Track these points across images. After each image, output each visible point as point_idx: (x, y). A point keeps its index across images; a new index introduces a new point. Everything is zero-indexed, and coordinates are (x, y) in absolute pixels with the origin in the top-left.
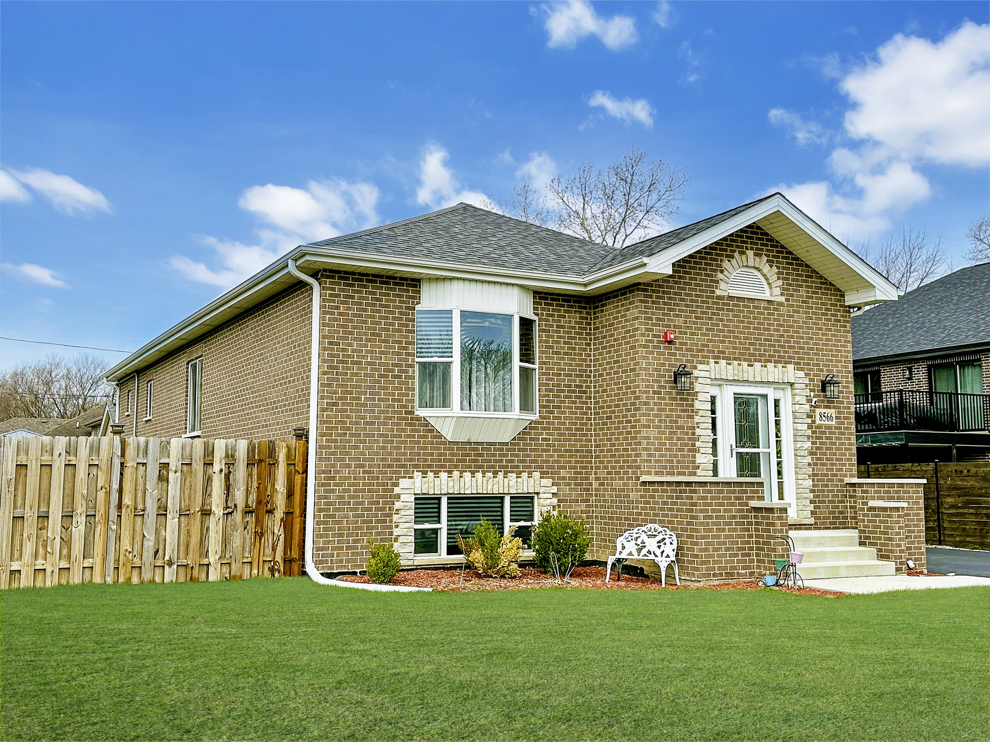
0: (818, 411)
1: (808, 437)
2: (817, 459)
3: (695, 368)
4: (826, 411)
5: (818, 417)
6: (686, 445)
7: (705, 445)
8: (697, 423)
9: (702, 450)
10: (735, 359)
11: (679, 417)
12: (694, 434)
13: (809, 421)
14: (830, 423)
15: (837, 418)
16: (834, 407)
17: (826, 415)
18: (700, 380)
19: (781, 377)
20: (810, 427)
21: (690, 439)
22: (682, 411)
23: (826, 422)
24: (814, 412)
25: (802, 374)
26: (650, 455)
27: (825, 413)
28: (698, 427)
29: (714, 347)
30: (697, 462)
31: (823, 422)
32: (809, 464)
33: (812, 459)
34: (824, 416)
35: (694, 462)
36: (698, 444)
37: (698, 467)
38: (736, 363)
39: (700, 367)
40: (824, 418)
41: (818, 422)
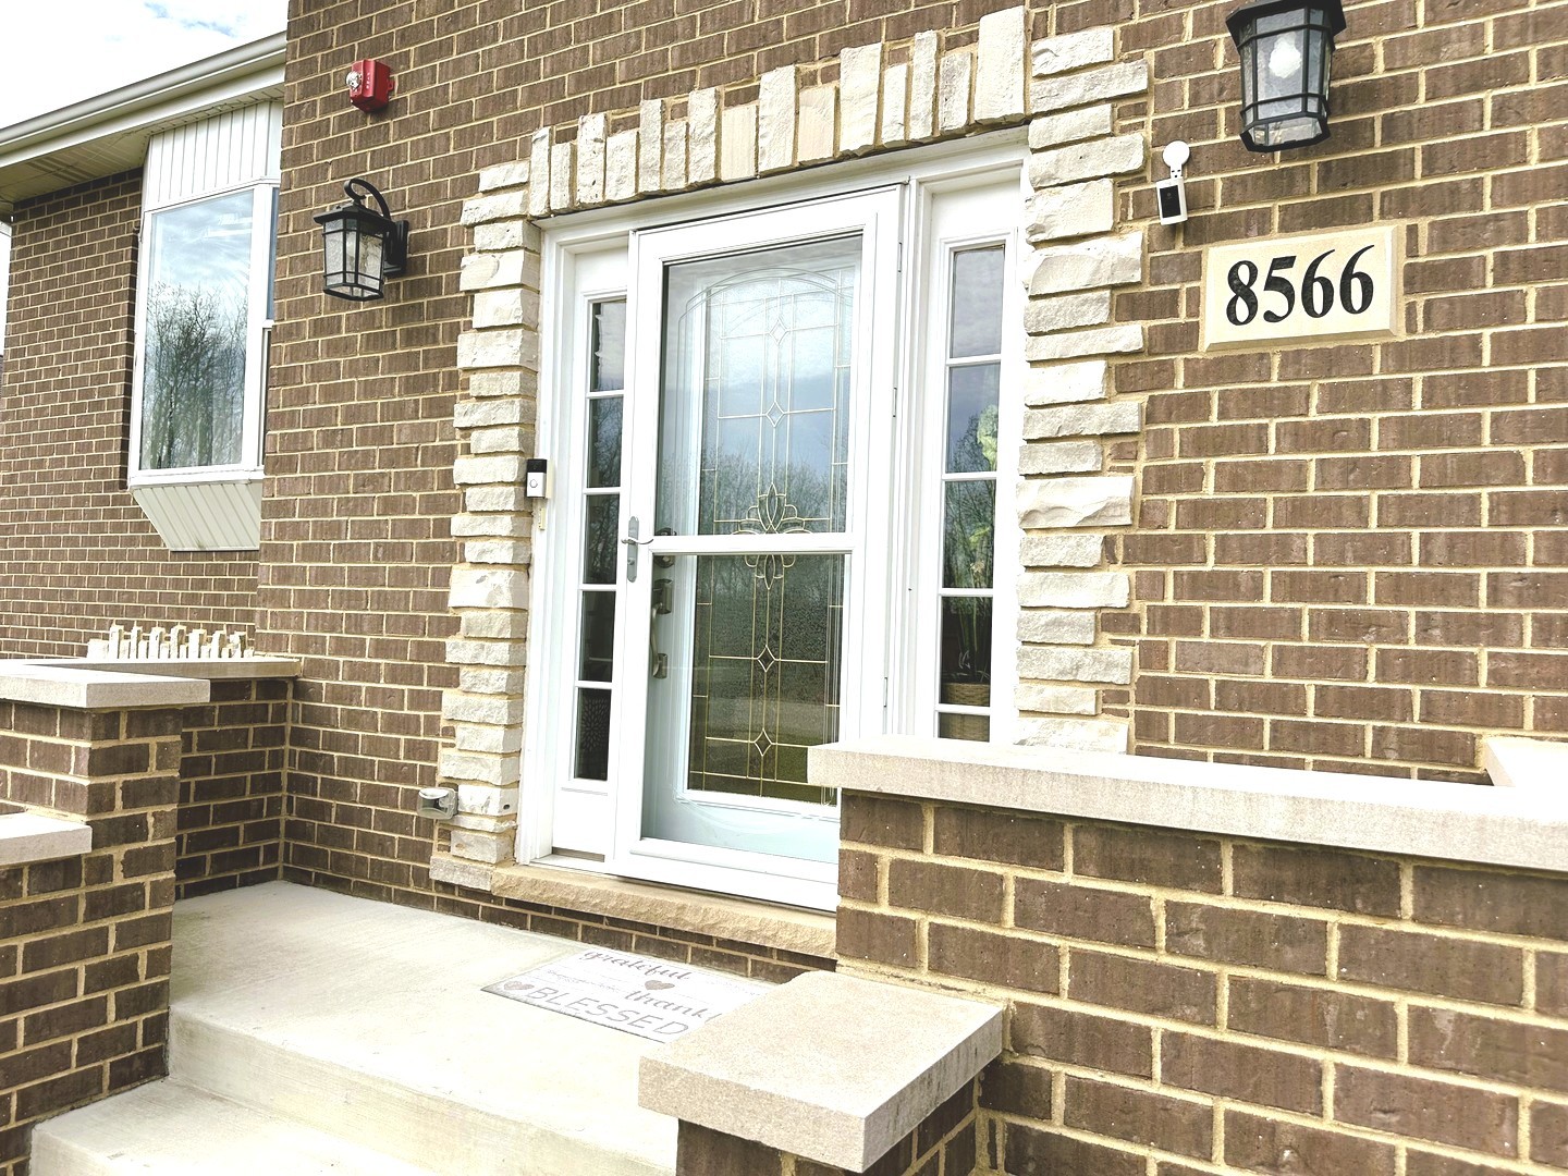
0: (1219, 258)
1: (1119, 444)
2: (1196, 586)
3: (471, 187)
4: (1304, 246)
5: (1216, 292)
6: (414, 528)
7: (484, 526)
8: (467, 430)
9: (472, 551)
10: (659, 90)
11: (397, 411)
12: (447, 479)
13: (1130, 335)
14: (1338, 321)
15: (1414, 279)
16: (1400, 205)
17: (1295, 275)
18: (483, 237)
19: (921, 105)
20: (1125, 373)
21: (432, 505)
22: (413, 386)
23: (1299, 324)
24: (1194, 268)
25: (1098, 41)
26: (285, 575)
27: (1287, 262)
28: (467, 450)
29: (559, 65)
30: (452, 602)
31: (1259, 329)
32: (1113, 621)
33: (1148, 587)
34: (1273, 284)
35: (439, 601)
36: (460, 523)
37: (452, 626)
38: (650, 109)
39: (490, 176)
40: (1272, 301)
41: (1215, 330)
